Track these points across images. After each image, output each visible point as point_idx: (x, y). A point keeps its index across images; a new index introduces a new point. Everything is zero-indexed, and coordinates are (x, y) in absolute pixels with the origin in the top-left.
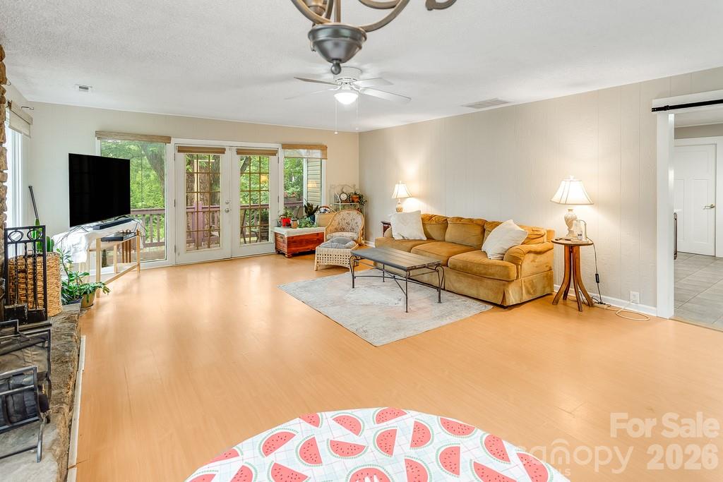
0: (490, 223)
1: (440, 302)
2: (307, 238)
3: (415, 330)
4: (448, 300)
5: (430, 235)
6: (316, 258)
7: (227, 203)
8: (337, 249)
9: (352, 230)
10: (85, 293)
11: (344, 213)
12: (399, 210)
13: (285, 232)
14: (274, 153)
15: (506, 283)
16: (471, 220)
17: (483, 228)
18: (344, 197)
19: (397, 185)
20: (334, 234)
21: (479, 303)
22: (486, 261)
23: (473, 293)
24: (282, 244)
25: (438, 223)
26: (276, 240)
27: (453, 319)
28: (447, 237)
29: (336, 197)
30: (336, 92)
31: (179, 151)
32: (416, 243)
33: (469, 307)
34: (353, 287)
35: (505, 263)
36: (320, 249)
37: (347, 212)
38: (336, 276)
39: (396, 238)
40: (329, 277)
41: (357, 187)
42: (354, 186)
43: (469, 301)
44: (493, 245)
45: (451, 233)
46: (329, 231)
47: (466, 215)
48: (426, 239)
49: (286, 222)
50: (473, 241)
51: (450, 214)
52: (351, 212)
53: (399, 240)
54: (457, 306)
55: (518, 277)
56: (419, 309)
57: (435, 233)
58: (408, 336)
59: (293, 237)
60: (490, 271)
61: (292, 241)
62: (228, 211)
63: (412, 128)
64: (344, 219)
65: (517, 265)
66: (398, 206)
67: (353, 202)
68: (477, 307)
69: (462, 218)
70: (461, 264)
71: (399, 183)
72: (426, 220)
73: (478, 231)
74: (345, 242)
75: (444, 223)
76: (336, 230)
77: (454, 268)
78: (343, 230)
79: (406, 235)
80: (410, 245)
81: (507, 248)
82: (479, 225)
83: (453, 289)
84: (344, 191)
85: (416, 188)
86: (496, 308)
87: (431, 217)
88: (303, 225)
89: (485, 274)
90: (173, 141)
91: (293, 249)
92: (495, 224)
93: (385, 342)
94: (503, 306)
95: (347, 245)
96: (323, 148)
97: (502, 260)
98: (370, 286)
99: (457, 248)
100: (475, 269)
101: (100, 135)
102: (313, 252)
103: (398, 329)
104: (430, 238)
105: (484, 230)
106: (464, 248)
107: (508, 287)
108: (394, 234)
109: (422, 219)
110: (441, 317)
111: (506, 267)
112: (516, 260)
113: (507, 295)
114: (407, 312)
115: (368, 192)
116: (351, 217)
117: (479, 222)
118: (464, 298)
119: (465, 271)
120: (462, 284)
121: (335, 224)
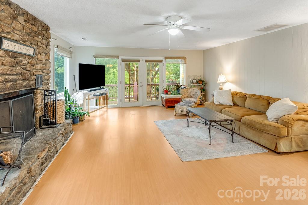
0: (273, 99)
1: (233, 141)
2: (175, 100)
3: (210, 157)
4: (239, 142)
5: (236, 103)
6: (175, 110)
7: (141, 83)
8: (185, 107)
9: (195, 97)
10: (81, 115)
11: (192, 89)
12: (221, 89)
13: (165, 96)
14: (161, 61)
15: (278, 138)
16: (261, 97)
17: (268, 101)
18: (195, 81)
19: (219, 76)
20: (185, 99)
21: (259, 147)
22: (265, 122)
23: (256, 139)
24: (164, 102)
25: (240, 97)
26: (162, 100)
27: (238, 154)
28: (246, 105)
29: (190, 82)
30: (168, 29)
31: (122, 62)
32: (226, 107)
33: (251, 148)
34: (188, 126)
35: (279, 125)
36: (177, 106)
37: (193, 89)
38: (182, 119)
39: (216, 103)
40: (179, 120)
41: (202, 77)
42: (201, 76)
43: (253, 145)
44: (273, 113)
45: (248, 103)
46: (183, 97)
47: (258, 94)
48: (232, 105)
49: (166, 92)
50: (261, 109)
51: (249, 92)
52: (195, 89)
53: (216, 105)
54: (243, 146)
55: (288, 135)
56: (218, 144)
57: (239, 102)
58: (204, 159)
59: (168, 99)
60: (267, 128)
61: (168, 101)
62: (141, 86)
63: (229, 46)
64: (192, 92)
65: (288, 127)
66: (221, 87)
67: (199, 84)
68: (256, 149)
69: (255, 95)
70: (248, 122)
71: (221, 75)
72: (234, 95)
73: (265, 103)
74: (190, 103)
75: (244, 97)
76: (188, 97)
77: (244, 124)
78: (191, 97)
79: (222, 102)
80: (222, 108)
81: (281, 115)
82: (266, 100)
83: (244, 135)
84: (195, 78)
85: (231, 77)
86: (271, 152)
87: (237, 94)
88: (173, 94)
89: (263, 130)
90: (120, 57)
91: (168, 104)
92: (276, 100)
93: (189, 160)
94: (275, 151)
95: (190, 105)
96: (185, 58)
97: (277, 123)
98: (197, 127)
99: (250, 112)
100: (257, 126)
101: (95, 56)
102: (174, 107)
103: (200, 154)
104: (235, 104)
105: (269, 103)
106: (254, 112)
107: (279, 140)
108: (215, 101)
109: (232, 94)
110: (230, 151)
111: (278, 128)
112: (287, 124)
113: (278, 146)
114: (210, 144)
115: (208, 79)
116: (195, 91)
117: (265, 98)
118: (250, 142)
119: (251, 126)
120: (249, 134)
121: (187, 94)
